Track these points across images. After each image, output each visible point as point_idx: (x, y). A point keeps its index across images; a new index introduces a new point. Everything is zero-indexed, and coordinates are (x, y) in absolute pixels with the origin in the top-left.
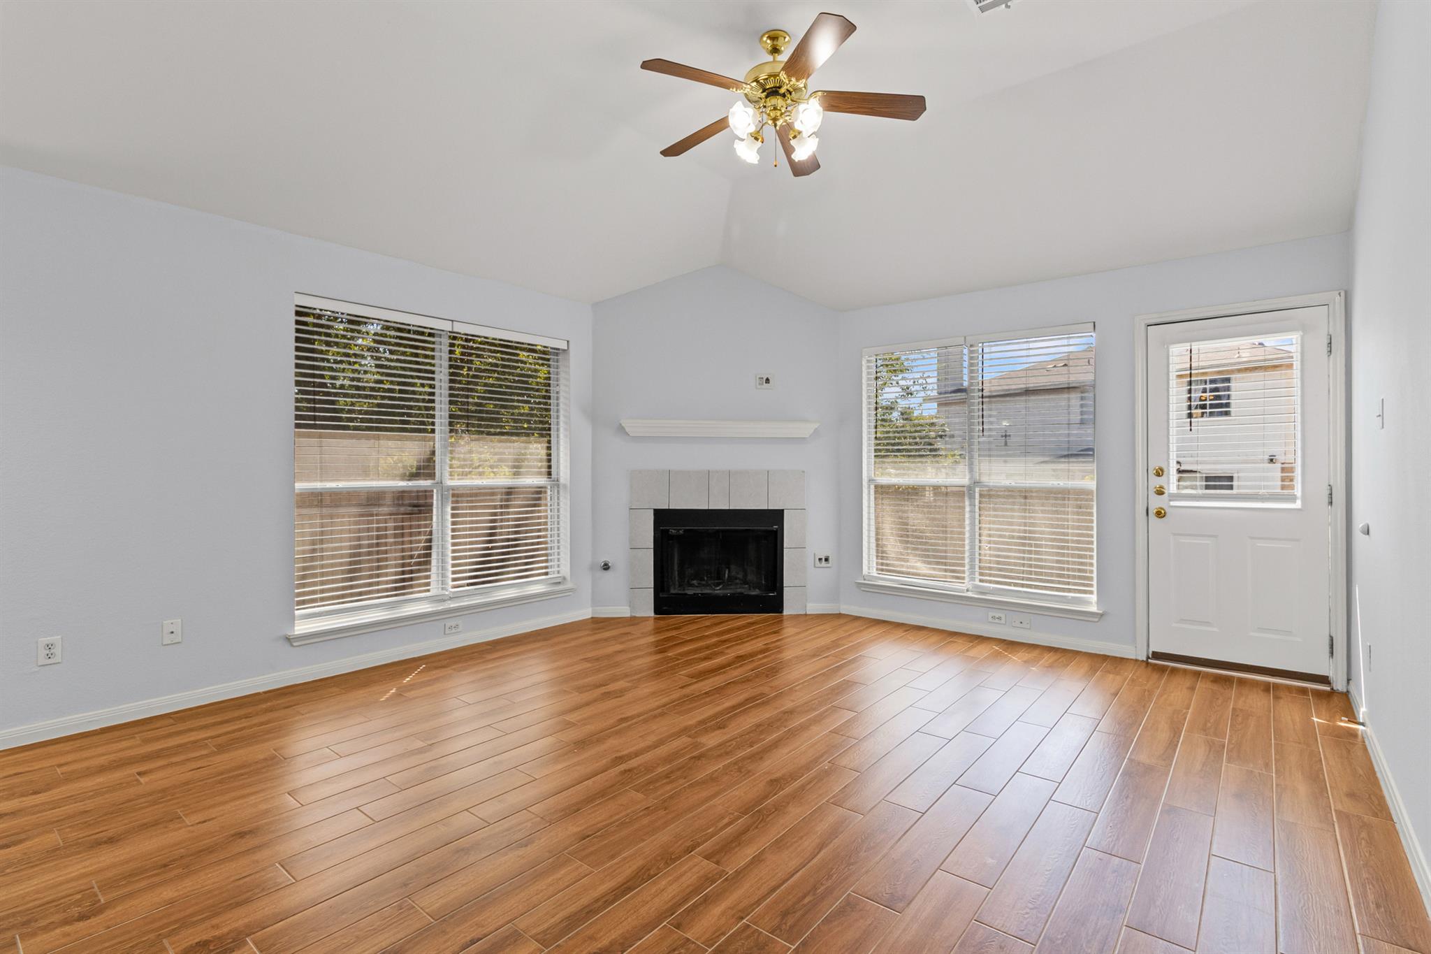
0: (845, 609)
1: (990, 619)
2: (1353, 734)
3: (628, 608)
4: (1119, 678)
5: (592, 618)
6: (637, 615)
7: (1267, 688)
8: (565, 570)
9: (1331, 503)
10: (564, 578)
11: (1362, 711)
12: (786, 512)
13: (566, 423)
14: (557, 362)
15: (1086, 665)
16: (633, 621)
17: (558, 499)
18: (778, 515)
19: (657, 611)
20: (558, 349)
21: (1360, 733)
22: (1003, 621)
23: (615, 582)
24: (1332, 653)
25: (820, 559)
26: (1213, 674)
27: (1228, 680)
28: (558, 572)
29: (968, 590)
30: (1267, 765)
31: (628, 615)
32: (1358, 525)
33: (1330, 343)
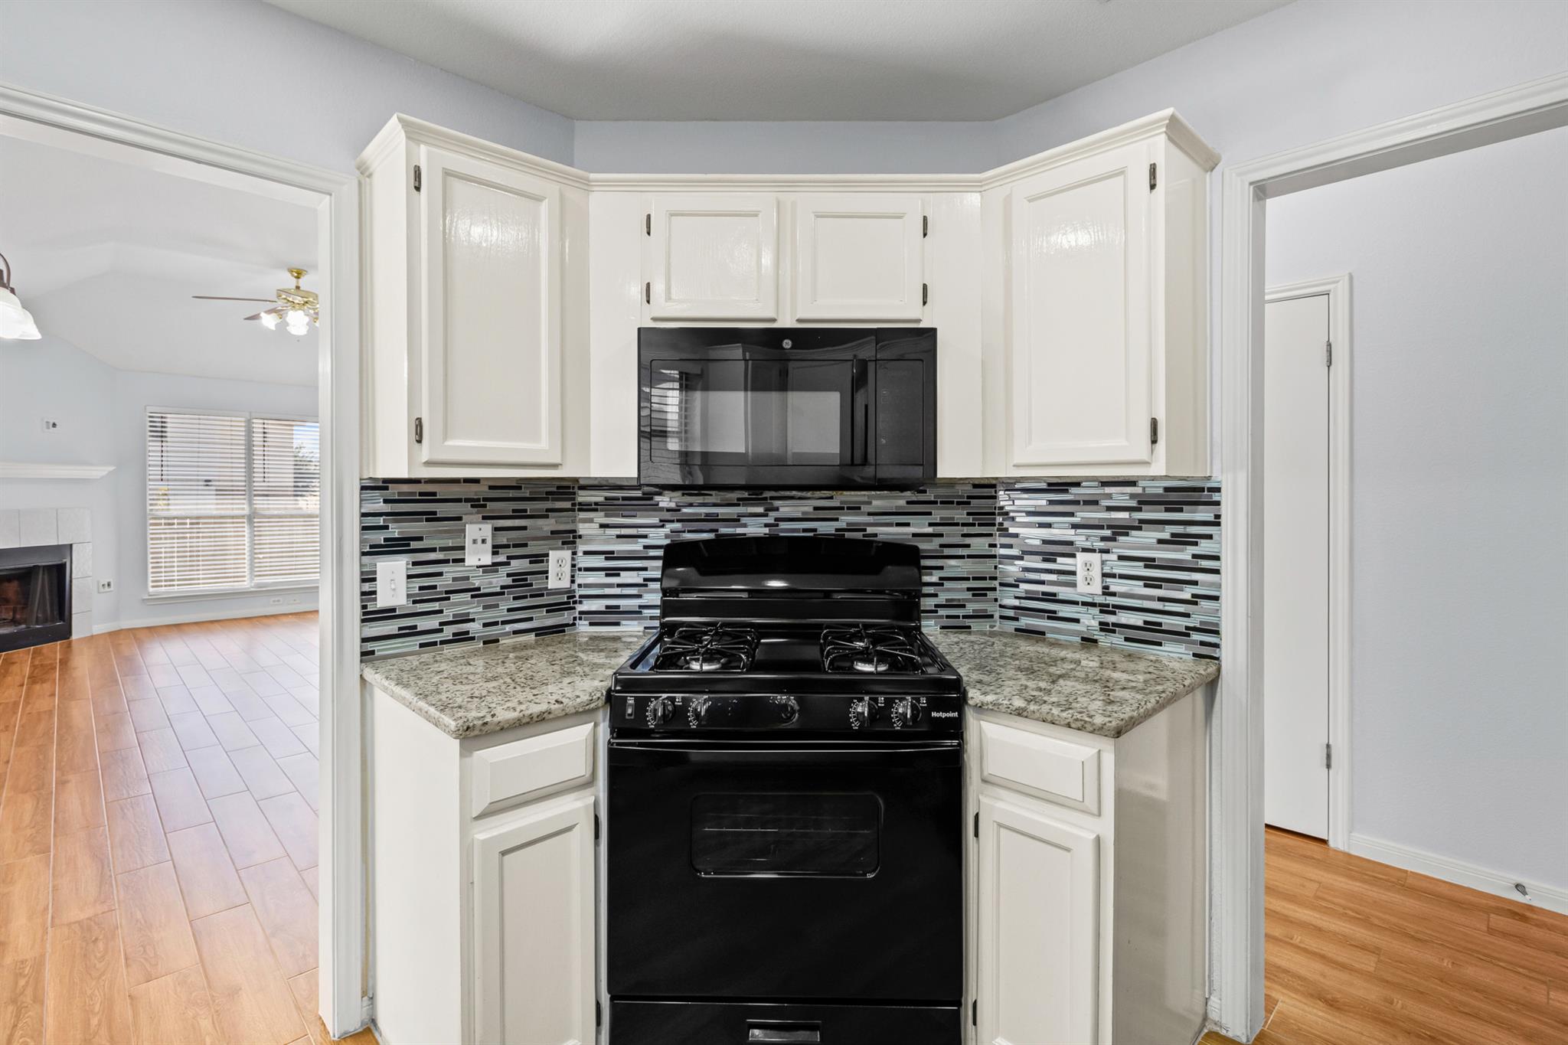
0: (126, 625)
1: (272, 603)
12: (74, 545)
18: (66, 550)
22: (281, 602)
25: (103, 585)
29: (249, 588)
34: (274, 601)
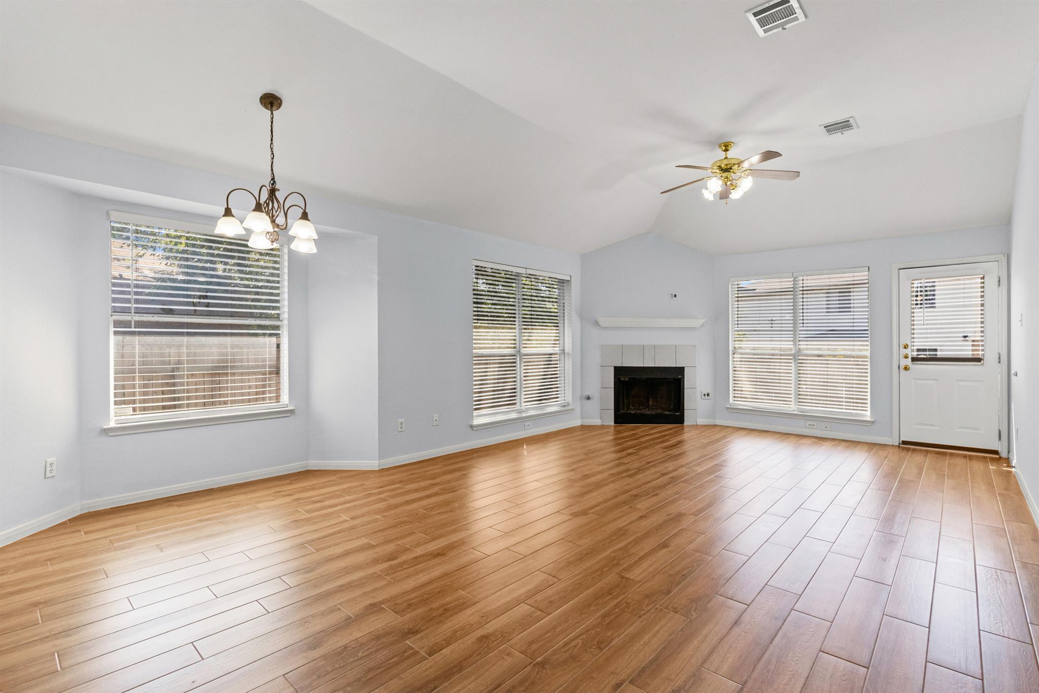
0: (718, 422)
1: (808, 426)
2: (1010, 472)
3: (600, 420)
4: (885, 452)
5: (581, 425)
6: (605, 424)
7: (965, 456)
8: (569, 399)
9: (1000, 362)
10: (568, 403)
11: (1014, 463)
12: (685, 368)
13: (569, 320)
14: (563, 287)
15: (866, 447)
16: (602, 427)
17: (564, 360)
18: (681, 370)
19: (616, 422)
20: (564, 280)
21: (1013, 473)
22: (815, 426)
23: (593, 407)
24: (1000, 439)
25: (704, 395)
26: (935, 451)
27: (945, 454)
28: (564, 400)
29: (794, 411)
30: (967, 481)
31: (600, 424)
32: (1013, 372)
33: (999, 281)
34: (809, 425)
